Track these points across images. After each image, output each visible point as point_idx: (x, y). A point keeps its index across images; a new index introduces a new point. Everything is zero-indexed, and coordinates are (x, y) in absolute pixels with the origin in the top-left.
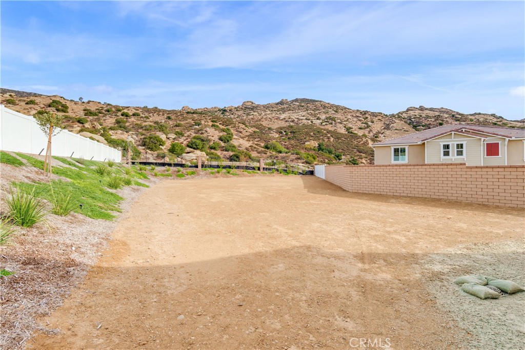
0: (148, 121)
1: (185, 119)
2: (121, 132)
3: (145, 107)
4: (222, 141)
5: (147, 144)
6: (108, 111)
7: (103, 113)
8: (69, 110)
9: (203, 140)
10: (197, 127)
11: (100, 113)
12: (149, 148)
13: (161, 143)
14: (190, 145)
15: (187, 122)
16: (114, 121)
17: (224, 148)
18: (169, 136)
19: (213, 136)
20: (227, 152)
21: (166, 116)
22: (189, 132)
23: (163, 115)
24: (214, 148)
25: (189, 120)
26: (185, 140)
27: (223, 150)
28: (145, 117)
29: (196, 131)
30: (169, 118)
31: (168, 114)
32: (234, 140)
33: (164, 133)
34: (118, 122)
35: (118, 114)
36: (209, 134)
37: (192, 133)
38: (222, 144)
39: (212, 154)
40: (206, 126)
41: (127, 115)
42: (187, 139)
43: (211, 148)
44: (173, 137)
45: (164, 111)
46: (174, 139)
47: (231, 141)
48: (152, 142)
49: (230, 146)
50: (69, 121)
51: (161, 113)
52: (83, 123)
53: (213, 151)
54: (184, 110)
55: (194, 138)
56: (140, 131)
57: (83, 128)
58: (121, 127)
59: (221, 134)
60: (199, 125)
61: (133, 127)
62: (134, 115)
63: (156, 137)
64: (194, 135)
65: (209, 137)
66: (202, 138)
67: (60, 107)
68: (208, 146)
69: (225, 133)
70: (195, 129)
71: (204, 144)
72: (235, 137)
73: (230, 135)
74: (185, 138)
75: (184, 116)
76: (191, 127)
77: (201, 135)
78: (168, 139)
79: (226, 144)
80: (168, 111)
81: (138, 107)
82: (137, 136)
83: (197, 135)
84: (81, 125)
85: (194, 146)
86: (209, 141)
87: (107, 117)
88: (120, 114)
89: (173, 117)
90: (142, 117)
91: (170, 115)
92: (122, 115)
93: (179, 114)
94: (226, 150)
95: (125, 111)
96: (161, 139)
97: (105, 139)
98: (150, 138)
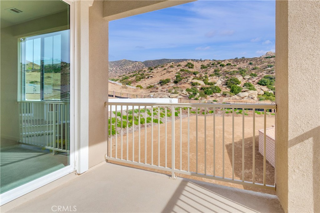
0: (234, 68)
1: (262, 63)
2: (215, 77)
3: (236, 58)
5: (228, 84)
6: (213, 64)
7: (210, 66)
8: (194, 67)
9: (271, 79)
10: (269, 68)
11: (208, 66)
12: (229, 86)
13: (238, 83)
14: (260, 82)
15: (263, 65)
16: (214, 71)
18: (245, 77)
21: (249, 62)
22: (262, 73)
23: (247, 62)
25: (265, 64)
26: (257, 79)
28: (234, 65)
29: (267, 72)
30: (251, 64)
31: (250, 61)
33: (242, 76)
34: (215, 71)
35: (217, 66)
37: (264, 74)
41: (223, 66)
42: (259, 78)
44: (248, 78)
45: (248, 59)
46: (248, 79)
48: (231, 82)
50: (190, 74)
51: (245, 61)
52: (196, 75)
54: (268, 55)
55: (265, 77)
56: (227, 75)
57: (195, 77)
58: (216, 74)
60: (271, 67)
61: (223, 73)
62: (227, 65)
63: (234, 79)
64: (265, 75)
66: (271, 77)
67: (190, 66)
70: (267, 70)
71: (271, 81)
74: (257, 78)
75: (262, 61)
76: (264, 69)
77: (271, 75)
78: (245, 79)
80: (251, 59)
81: (231, 59)
82: (223, 79)
83: (268, 74)
84: (194, 75)
85: (263, 83)
87: (211, 68)
88: (219, 65)
89: (253, 63)
90: (232, 66)
91: (251, 62)
92: (220, 66)
93: (258, 60)
95: (223, 63)
96: (238, 80)
97: (204, 83)
98: (231, 80)
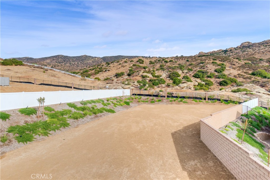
0: (175, 64)
1: (196, 60)
2: (161, 71)
3: (176, 56)
4: (217, 72)
5: (171, 76)
6: (159, 61)
7: (157, 62)
8: (144, 63)
9: (203, 73)
10: (202, 65)
11: (155, 62)
12: (172, 79)
13: (178, 76)
14: (195, 76)
15: (197, 62)
16: (159, 66)
17: (217, 76)
18: (184, 71)
19: (211, 70)
20: (219, 79)
21: (186, 59)
22: (196, 68)
23: (185, 59)
24: (210, 77)
25: (198, 61)
26: (193, 73)
27: (216, 78)
28: (175, 62)
29: (200, 67)
30: (188, 61)
31: (187, 59)
32: (225, 71)
33: (181, 70)
34: (161, 66)
36: (208, 69)
37: (198, 69)
38: (216, 74)
39: (207, 81)
40: (208, 63)
41: (166, 62)
42: (194, 72)
43: (208, 77)
44: (186, 72)
45: (186, 57)
46: (186, 73)
47: (224, 72)
48: (173, 75)
49: (221, 75)
50: (141, 68)
51: (184, 59)
52: (145, 69)
53: (209, 79)
54: (200, 54)
55: (198, 71)
56: (170, 70)
57: (145, 71)
58: (161, 68)
59: (217, 68)
60: (203, 64)
61: (167, 68)
62: (170, 61)
63: (176, 73)
64: (199, 69)
65: (208, 71)
66: (203, 71)
67: (141, 62)
68: (206, 76)
69: (220, 67)
70: (200, 66)
71: (203, 75)
72: (227, 68)
73: (223, 68)
74: (193, 72)
75: (196, 58)
76: (198, 65)
77: (203, 70)
78: (183, 73)
79: (219, 74)
80: (188, 57)
81: (173, 57)
82: (167, 73)
83: (200, 69)
84: (144, 70)
85: (197, 76)
86: (208, 72)
87: (158, 64)
89: (190, 60)
90: (173, 62)
91: (188, 59)
92: (165, 62)
93: (193, 58)
94: (218, 78)
95: (167, 60)
96: (178, 74)
97: (152, 76)
98: (173, 73)
